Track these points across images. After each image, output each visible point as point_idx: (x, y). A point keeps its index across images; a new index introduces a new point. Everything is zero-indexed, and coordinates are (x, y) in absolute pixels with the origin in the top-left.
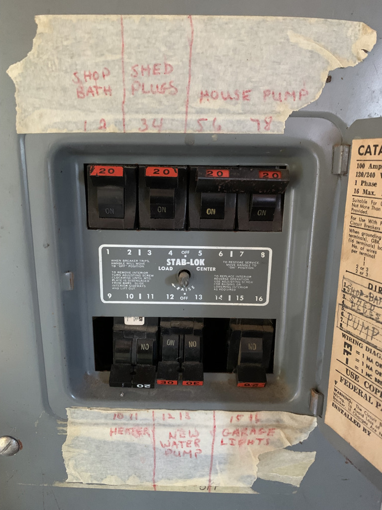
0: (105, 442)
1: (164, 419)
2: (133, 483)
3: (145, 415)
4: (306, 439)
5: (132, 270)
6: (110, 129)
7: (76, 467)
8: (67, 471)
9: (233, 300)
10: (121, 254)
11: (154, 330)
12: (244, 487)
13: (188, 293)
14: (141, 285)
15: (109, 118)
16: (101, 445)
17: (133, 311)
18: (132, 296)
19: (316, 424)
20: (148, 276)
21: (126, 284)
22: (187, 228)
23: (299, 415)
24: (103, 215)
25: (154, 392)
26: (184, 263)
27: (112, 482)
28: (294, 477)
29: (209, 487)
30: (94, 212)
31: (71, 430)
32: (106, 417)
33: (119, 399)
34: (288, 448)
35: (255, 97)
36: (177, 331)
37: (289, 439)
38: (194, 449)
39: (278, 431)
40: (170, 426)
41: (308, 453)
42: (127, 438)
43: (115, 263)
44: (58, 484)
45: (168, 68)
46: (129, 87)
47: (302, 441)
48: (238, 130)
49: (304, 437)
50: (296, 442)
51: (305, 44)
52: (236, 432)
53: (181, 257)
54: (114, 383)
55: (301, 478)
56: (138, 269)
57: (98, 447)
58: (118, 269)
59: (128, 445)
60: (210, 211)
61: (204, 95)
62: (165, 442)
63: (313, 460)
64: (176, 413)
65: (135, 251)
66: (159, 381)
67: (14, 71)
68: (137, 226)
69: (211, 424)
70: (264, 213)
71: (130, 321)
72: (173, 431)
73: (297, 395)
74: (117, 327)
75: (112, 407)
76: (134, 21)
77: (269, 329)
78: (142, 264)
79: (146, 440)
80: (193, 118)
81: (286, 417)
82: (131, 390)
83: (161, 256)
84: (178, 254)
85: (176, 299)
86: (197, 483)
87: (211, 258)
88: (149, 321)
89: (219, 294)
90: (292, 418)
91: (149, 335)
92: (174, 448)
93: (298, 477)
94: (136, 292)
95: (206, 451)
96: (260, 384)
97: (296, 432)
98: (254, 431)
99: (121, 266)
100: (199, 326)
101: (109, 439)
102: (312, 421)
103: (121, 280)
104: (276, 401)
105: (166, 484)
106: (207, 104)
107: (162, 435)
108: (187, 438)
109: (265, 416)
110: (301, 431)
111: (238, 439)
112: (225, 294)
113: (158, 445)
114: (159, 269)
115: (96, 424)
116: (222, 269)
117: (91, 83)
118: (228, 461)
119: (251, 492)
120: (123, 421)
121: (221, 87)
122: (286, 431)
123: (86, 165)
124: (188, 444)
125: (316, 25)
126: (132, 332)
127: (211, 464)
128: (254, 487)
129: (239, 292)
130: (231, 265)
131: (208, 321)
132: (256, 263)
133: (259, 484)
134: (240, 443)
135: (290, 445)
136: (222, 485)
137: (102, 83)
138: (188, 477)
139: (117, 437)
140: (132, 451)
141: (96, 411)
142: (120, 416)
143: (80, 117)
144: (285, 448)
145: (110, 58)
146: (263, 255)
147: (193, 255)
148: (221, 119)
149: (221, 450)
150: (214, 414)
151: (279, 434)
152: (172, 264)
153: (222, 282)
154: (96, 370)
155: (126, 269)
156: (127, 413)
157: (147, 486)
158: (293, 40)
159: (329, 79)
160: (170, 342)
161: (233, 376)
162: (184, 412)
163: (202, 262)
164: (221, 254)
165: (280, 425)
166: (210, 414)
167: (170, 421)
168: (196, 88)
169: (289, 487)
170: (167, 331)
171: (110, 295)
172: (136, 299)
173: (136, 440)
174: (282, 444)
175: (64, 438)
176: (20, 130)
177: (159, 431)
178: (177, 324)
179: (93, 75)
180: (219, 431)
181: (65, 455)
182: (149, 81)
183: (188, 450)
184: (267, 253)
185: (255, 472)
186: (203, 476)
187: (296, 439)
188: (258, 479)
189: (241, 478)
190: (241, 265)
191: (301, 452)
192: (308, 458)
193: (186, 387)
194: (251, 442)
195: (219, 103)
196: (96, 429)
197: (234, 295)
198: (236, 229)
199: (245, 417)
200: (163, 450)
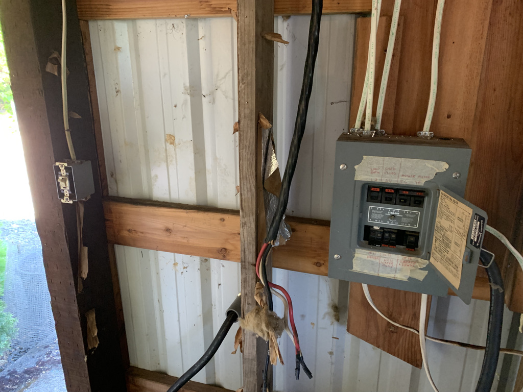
1: (383, 255)
2: (372, 273)
3: (378, 253)
5: (378, 214)
6: (378, 181)
7: (356, 266)
8: (353, 267)
10: (375, 209)
11: (382, 231)
12: (405, 279)
13: (394, 222)
14: (380, 218)
15: (378, 178)
16: (364, 260)
17: (376, 225)
19: (428, 263)
20: (382, 216)
21: (375, 217)
22: (395, 204)
24: (372, 199)
25: (381, 248)
26: (393, 213)
27: (366, 271)
28: (421, 278)
29: (395, 277)
30: (369, 197)
31: (356, 255)
32: (367, 253)
33: (371, 248)
34: (419, 269)
35: (416, 177)
36: (389, 232)
37: (420, 266)
38: (391, 265)
42: (372, 259)
43: (373, 211)
44: (350, 270)
45: (394, 169)
46: (384, 172)
48: (411, 184)
49: (424, 266)
50: (422, 267)
51: (429, 166)
52: (404, 262)
53: (393, 212)
54: (370, 244)
55: (423, 278)
58: (374, 213)
59: (372, 261)
60: (402, 201)
61: (403, 175)
62: (383, 262)
63: (427, 274)
64: (387, 254)
65: (379, 208)
66: (383, 245)
67: (356, 167)
68: (381, 202)
69: (397, 258)
70: (418, 202)
71: (375, 228)
72: (385, 259)
73: (423, 254)
74: (371, 229)
75: (369, 250)
76: (387, 158)
77: (417, 235)
78: (381, 212)
79: (377, 261)
80: (399, 180)
81: (419, 260)
82: (374, 246)
83: (387, 211)
84: (392, 211)
85: (390, 223)
86: (391, 275)
87: (401, 213)
88: (381, 228)
89: (403, 223)
90: (421, 260)
92: (385, 264)
94: (378, 220)
95: (395, 266)
96: (413, 250)
97: (422, 264)
98: (409, 262)
100: (396, 231)
101: (367, 259)
102: (427, 261)
103: (374, 216)
104: (417, 255)
105: (381, 275)
106: (403, 177)
107: (382, 260)
108: (389, 262)
109: (413, 258)
111: (404, 264)
112: (405, 223)
113: (381, 263)
114: (386, 214)
115: (364, 254)
116: (405, 216)
117: (375, 171)
118: (401, 270)
119: (407, 280)
121: (407, 174)
122: (419, 263)
123: (368, 186)
125: (433, 162)
126: (376, 230)
127: (396, 270)
129: (409, 223)
130: (407, 215)
131: (398, 230)
132: (415, 216)
133: (410, 278)
134: (405, 265)
136: (399, 277)
137: (377, 171)
138: (389, 273)
139: (369, 259)
140: (373, 263)
141: (364, 250)
142: (370, 253)
143: (371, 177)
145: (380, 165)
146: (417, 214)
147: (396, 211)
148: (407, 181)
149: (399, 267)
151: (417, 264)
152: (389, 213)
153: (404, 220)
154: (364, 240)
155: (376, 213)
156: (373, 252)
157: (376, 274)
158: (427, 165)
159: (436, 174)
160: (387, 235)
161: (405, 247)
162: (389, 254)
163: (399, 214)
164: (404, 212)
165: (417, 262)
166: (397, 256)
167: (385, 256)
168: (401, 173)
169: (419, 281)
170: (386, 232)
171: (370, 220)
172: (378, 222)
173: (374, 260)
174: (417, 267)
175: (354, 257)
176: (355, 179)
177: (381, 258)
178: (389, 230)
179: (376, 169)
180: (399, 261)
181: (353, 262)
182: (389, 171)
183: (389, 265)
185: (408, 274)
186: (393, 274)
189: (405, 276)
190: (410, 216)
191: (423, 270)
192: (426, 273)
193: (390, 248)
194: (408, 266)
195: (407, 177)
196: (364, 256)
197: (407, 224)
198: (410, 206)
199: (407, 258)
200: (382, 264)
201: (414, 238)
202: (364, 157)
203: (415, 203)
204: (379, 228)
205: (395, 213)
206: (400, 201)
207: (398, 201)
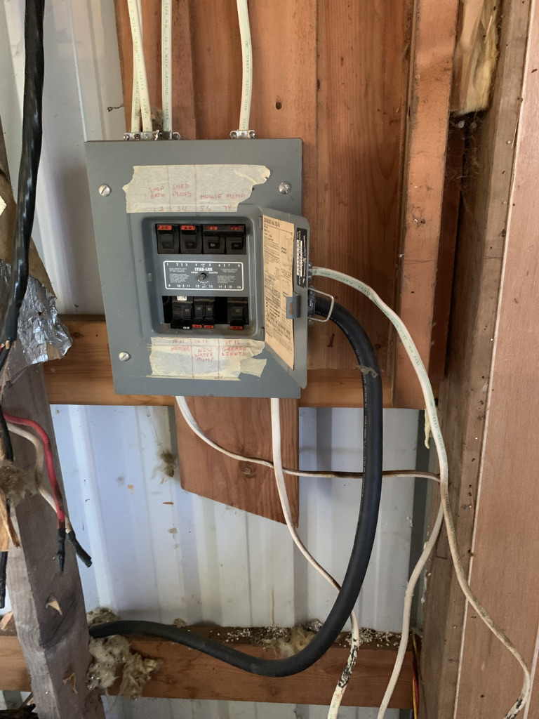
0: (169, 354)
1: (196, 342)
2: (183, 375)
3: (187, 341)
5: (179, 273)
6: (165, 211)
7: (156, 367)
8: (153, 369)
9: (227, 288)
10: (173, 265)
11: (191, 302)
12: (234, 377)
13: (206, 285)
14: (184, 281)
15: (164, 206)
16: (167, 355)
17: (181, 293)
18: (180, 286)
19: (263, 345)
20: (187, 276)
21: (177, 280)
22: (203, 253)
23: (257, 341)
24: (164, 247)
25: (191, 331)
26: (202, 270)
27: (174, 374)
28: (258, 372)
29: (219, 377)
30: (161, 246)
31: (153, 348)
32: (169, 342)
33: (175, 334)
34: (254, 357)
35: (223, 197)
36: (201, 303)
37: (253, 353)
38: (210, 357)
39: (248, 348)
40: (199, 346)
41: (263, 359)
42: (179, 352)
43: (171, 270)
44: (148, 376)
45: (187, 186)
46: (172, 193)
48: (218, 210)
49: (260, 352)
50: (257, 354)
51: (241, 175)
52: (229, 349)
53: (201, 267)
54: (173, 327)
55: (261, 372)
56: (182, 273)
57: (166, 357)
58: (172, 272)
59: (180, 355)
60: (212, 245)
61: (202, 196)
62: (197, 354)
63: (266, 363)
64: (201, 340)
65: (180, 264)
66: (193, 326)
67: (125, 188)
68: (180, 252)
69: (218, 345)
70: (237, 246)
71: (181, 299)
72: (200, 348)
73: (257, 331)
74: (173, 301)
75: (172, 337)
76: (172, 167)
77: (245, 302)
78: (183, 270)
79: (188, 353)
80: (199, 205)
81: (251, 342)
82: (181, 330)
83: (192, 267)
84: (199, 265)
85: (201, 287)
86: (212, 375)
87: (215, 267)
88: (189, 298)
89: (220, 284)
90: (254, 342)
91: (189, 304)
92: (201, 357)
94: (182, 284)
95: (216, 359)
96: (241, 327)
97: (256, 349)
98: (237, 348)
99: (174, 271)
100: (212, 301)
101: (171, 352)
102: (261, 343)
103: (175, 278)
104: (247, 335)
105: (198, 376)
106: (203, 200)
107: (195, 350)
108: (207, 352)
109: (241, 341)
110: (258, 348)
111: (230, 352)
112: (223, 285)
113: (193, 355)
115: (165, 345)
116: (221, 273)
117: (156, 192)
118: (226, 363)
119: (238, 380)
120: (177, 344)
121: (209, 193)
122: (252, 348)
123: (156, 225)
124: (207, 355)
125: (245, 167)
126: (181, 303)
127: (219, 365)
128: (239, 378)
130: (225, 271)
131: (217, 298)
132: (236, 270)
133: (242, 375)
134: (231, 354)
135: (254, 355)
136: (225, 376)
137: (160, 192)
138: (208, 372)
139: (174, 351)
140: (182, 358)
141: (164, 338)
142: (175, 341)
143: (153, 206)
144: (252, 357)
145: (163, 182)
146: (239, 266)
147: (207, 266)
148: (210, 206)
149: (223, 358)
150: (219, 340)
151: (248, 350)
152: (197, 270)
153: (221, 279)
154: (165, 322)
155: (176, 272)
156: (179, 339)
157: (189, 376)
158: (237, 173)
159: (253, 189)
160: (199, 308)
161: (229, 325)
162: (205, 339)
163: (211, 269)
164: (220, 265)
165: (248, 345)
166: (217, 339)
167: (199, 344)
168: (199, 194)
169: (256, 377)
170: (197, 303)
171: (169, 285)
172: (182, 287)
173: (183, 353)
174: (250, 355)
175: (150, 352)
176: (128, 211)
177: (194, 348)
178: (202, 300)
179: (157, 189)
180: (221, 348)
181: (151, 361)
182: (180, 191)
183: (207, 358)
184: (241, 265)
185: (239, 369)
186: (215, 371)
187: (256, 352)
188: (241, 373)
189: (234, 373)
190: (230, 271)
191: (260, 359)
192: (264, 362)
193: (206, 328)
194: (236, 354)
195: (208, 200)
196: (165, 347)
197: (227, 285)
198: (225, 253)
199: (233, 342)
200: (196, 358)
201: (241, 308)
202: (135, 168)
203: (233, 248)
204: (186, 299)
205: (205, 268)
206: (210, 247)
207: (206, 246)
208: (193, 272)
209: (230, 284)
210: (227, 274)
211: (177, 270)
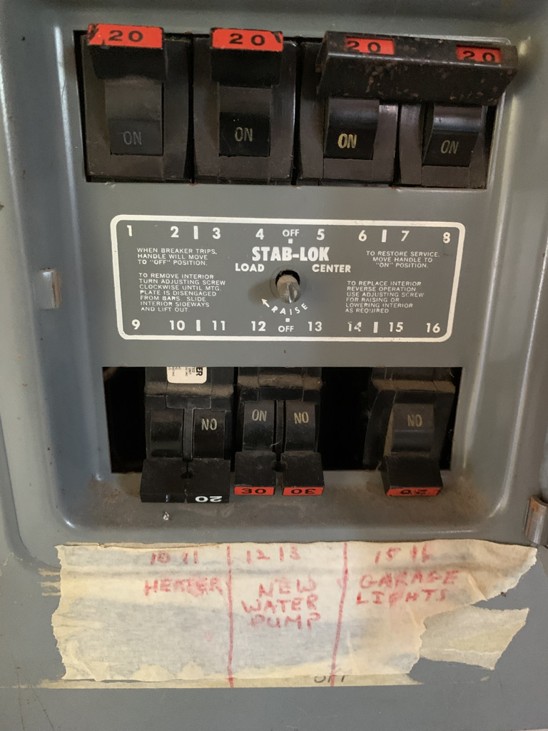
0: (136, 607)
1: (249, 560)
2: (191, 677)
3: (211, 555)
4: (513, 587)
5: (180, 270)
7: (80, 652)
8: (65, 660)
9: (384, 332)
10: (156, 235)
11: (226, 391)
13: (294, 318)
14: (200, 302)
16: (127, 612)
17: (185, 355)
18: (181, 324)
19: (535, 560)
20: (214, 284)
21: (168, 301)
23: (503, 545)
24: (117, 149)
25: (228, 510)
26: (287, 255)
27: (151, 676)
28: (487, 653)
29: (332, 678)
30: (98, 140)
31: (67, 587)
32: (136, 560)
33: (162, 525)
34: (481, 605)
36: (271, 394)
37: (483, 589)
38: (305, 613)
39: (463, 575)
40: (261, 572)
41: (515, 611)
42: (179, 597)
43: (145, 255)
44: (46, 684)
47: (505, 591)
49: (509, 584)
50: (494, 594)
52: (386, 580)
53: (282, 243)
54: (149, 495)
55: (498, 654)
56: (193, 269)
57: (121, 616)
58: (151, 268)
59: (180, 610)
60: (346, 141)
62: (252, 603)
63: (522, 623)
64: (272, 549)
65: (186, 228)
66: (239, 489)
68: (191, 174)
69: (339, 566)
70: (454, 147)
71: (181, 376)
72: (266, 582)
73: (502, 504)
74: (151, 388)
75: (147, 541)
77: (447, 387)
78: (200, 257)
79: (215, 600)
81: (479, 550)
82: (183, 507)
83: (240, 241)
84: (275, 237)
85: (271, 331)
86: (307, 672)
87: (340, 243)
88: (216, 375)
89: (355, 317)
90: (491, 551)
91: (217, 402)
92: (269, 613)
93: (493, 653)
94: (190, 317)
95: (328, 613)
96: (431, 490)
97: (497, 576)
98: (419, 576)
99: (159, 261)
100: (314, 384)
101: (142, 600)
102: (526, 555)
103: (161, 292)
105: (248, 677)
107: (246, 590)
108: (294, 593)
109: (440, 549)
110: (506, 573)
111: (387, 591)
112: (368, 319)
113: (237, 608)
114: (237, 269)
115: (118, 575)
116: (365, 270)
118: (368, 630)
119: (407, 682)
120: (170, 567)
122: (478, 574)
123: (78, 34)
124: (295, 606)
126: (183, 397)
127: (337, 638)
128: (413, 674)
130: (382, 259)
132: (431, 256)
133: (423, 668)
134: (393, 599)
135: (484, 599)
136: (356, 672)
138: (293, 662)
139: (158, 597)
140: (187, 620)
141: (115, 549)
142: (163, 558)
144: (474, 605)
146: (447, 237)
147: (307, 238)
149: (356, 613)
150: (345, 548)
151: (466, 580)
152: (264, 257)
154: (114, 470)
155: (169, 268)
156: (177, 551)
157: (217, 679)
160: (258, 415)
161: (377, 475)
162: (287, 547)
163: (325, 252)
164: (362, 237)
165: (466, 564)
166: (338, 547)
167: (261, 564)
169: (477, 670)
170: (252, 395)
171: (136, 324)
172: (190, 330)
173: (195, 601)
174: (469, 597)
175: (54, 602)
177: (239, 581)
178: (271, 380)
180: (353, 578)
181: (58, 632)
183: (294, 615)
184: (455, 232)
185: (416, 647)
186: (321, 659)
187: (495, 587)
188: (422, 660)
189: (391, 660)
190: (404, 260)
191: (502, 609)
192: (516, 619)
193: (293, 499)
194: (412, 597)
196: (117, 583)
197: (384, 320)
198: (396, 181)
199: (404, 553)
200: (248, 617)
201: (429, 409)
204: (203, 379)
205: (296, 250)
206: (332, 151)
208: (245, 267)
209: (395, 315)
210: (393, 274)
211: (175, 255)
